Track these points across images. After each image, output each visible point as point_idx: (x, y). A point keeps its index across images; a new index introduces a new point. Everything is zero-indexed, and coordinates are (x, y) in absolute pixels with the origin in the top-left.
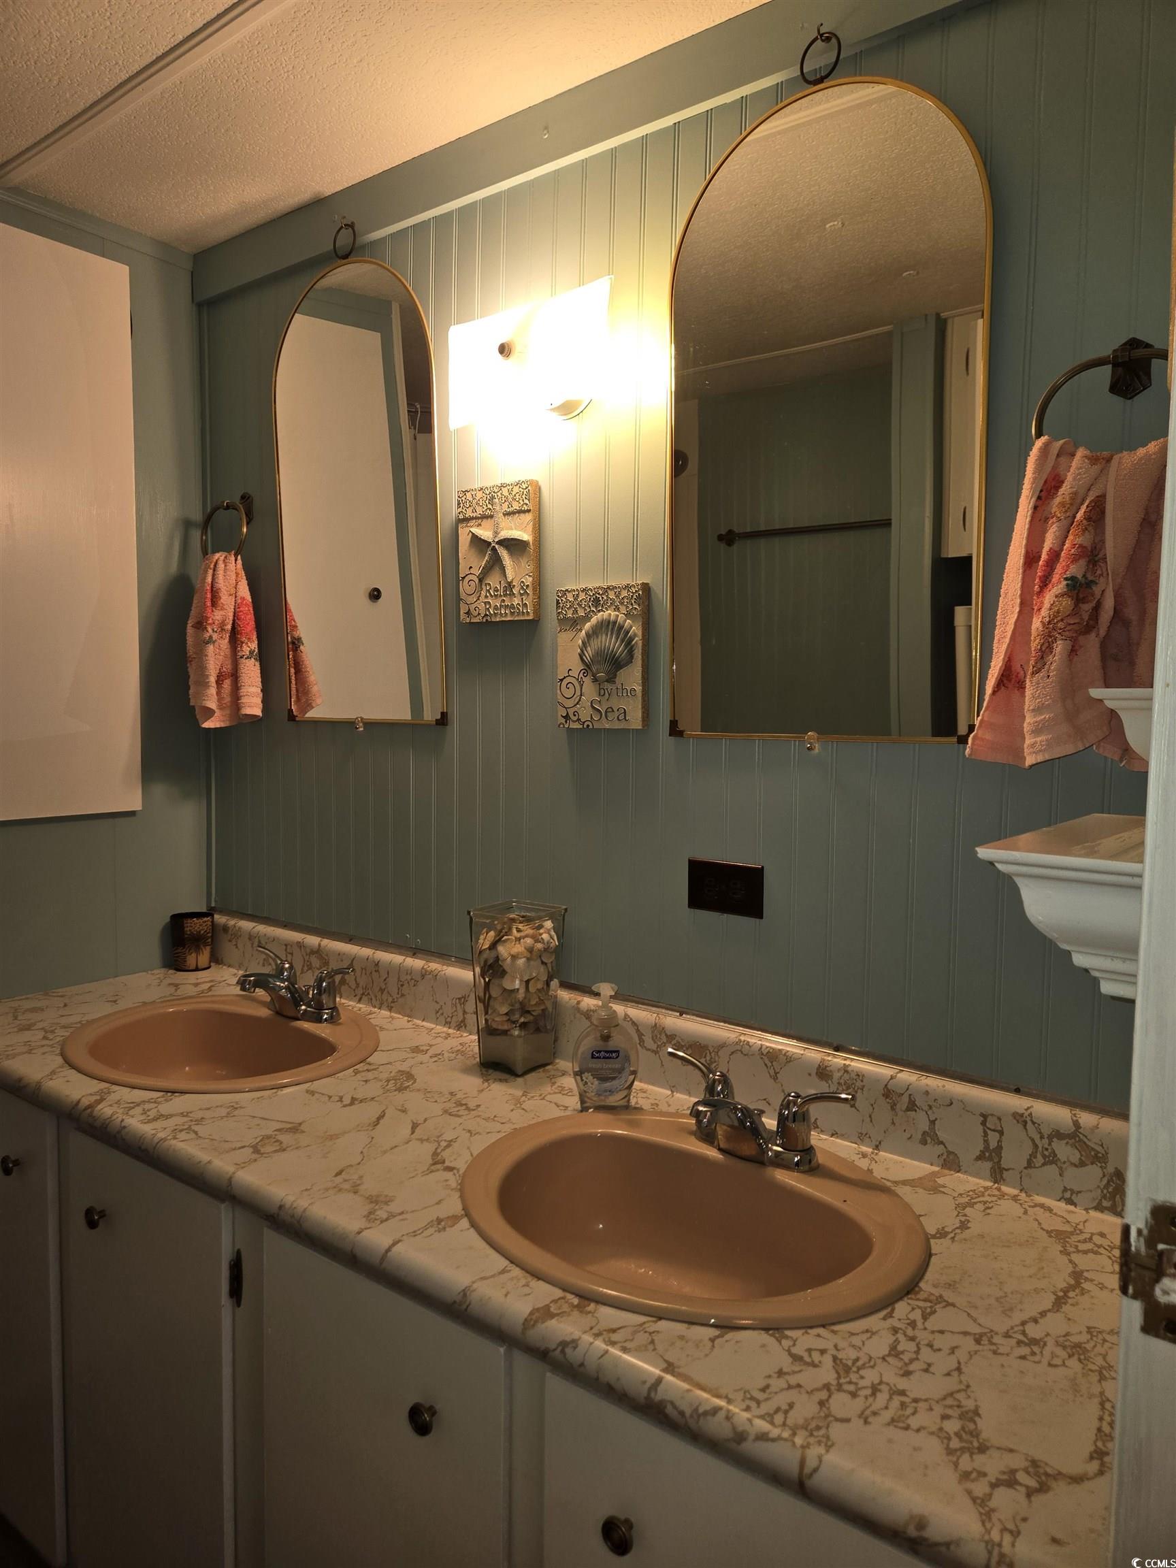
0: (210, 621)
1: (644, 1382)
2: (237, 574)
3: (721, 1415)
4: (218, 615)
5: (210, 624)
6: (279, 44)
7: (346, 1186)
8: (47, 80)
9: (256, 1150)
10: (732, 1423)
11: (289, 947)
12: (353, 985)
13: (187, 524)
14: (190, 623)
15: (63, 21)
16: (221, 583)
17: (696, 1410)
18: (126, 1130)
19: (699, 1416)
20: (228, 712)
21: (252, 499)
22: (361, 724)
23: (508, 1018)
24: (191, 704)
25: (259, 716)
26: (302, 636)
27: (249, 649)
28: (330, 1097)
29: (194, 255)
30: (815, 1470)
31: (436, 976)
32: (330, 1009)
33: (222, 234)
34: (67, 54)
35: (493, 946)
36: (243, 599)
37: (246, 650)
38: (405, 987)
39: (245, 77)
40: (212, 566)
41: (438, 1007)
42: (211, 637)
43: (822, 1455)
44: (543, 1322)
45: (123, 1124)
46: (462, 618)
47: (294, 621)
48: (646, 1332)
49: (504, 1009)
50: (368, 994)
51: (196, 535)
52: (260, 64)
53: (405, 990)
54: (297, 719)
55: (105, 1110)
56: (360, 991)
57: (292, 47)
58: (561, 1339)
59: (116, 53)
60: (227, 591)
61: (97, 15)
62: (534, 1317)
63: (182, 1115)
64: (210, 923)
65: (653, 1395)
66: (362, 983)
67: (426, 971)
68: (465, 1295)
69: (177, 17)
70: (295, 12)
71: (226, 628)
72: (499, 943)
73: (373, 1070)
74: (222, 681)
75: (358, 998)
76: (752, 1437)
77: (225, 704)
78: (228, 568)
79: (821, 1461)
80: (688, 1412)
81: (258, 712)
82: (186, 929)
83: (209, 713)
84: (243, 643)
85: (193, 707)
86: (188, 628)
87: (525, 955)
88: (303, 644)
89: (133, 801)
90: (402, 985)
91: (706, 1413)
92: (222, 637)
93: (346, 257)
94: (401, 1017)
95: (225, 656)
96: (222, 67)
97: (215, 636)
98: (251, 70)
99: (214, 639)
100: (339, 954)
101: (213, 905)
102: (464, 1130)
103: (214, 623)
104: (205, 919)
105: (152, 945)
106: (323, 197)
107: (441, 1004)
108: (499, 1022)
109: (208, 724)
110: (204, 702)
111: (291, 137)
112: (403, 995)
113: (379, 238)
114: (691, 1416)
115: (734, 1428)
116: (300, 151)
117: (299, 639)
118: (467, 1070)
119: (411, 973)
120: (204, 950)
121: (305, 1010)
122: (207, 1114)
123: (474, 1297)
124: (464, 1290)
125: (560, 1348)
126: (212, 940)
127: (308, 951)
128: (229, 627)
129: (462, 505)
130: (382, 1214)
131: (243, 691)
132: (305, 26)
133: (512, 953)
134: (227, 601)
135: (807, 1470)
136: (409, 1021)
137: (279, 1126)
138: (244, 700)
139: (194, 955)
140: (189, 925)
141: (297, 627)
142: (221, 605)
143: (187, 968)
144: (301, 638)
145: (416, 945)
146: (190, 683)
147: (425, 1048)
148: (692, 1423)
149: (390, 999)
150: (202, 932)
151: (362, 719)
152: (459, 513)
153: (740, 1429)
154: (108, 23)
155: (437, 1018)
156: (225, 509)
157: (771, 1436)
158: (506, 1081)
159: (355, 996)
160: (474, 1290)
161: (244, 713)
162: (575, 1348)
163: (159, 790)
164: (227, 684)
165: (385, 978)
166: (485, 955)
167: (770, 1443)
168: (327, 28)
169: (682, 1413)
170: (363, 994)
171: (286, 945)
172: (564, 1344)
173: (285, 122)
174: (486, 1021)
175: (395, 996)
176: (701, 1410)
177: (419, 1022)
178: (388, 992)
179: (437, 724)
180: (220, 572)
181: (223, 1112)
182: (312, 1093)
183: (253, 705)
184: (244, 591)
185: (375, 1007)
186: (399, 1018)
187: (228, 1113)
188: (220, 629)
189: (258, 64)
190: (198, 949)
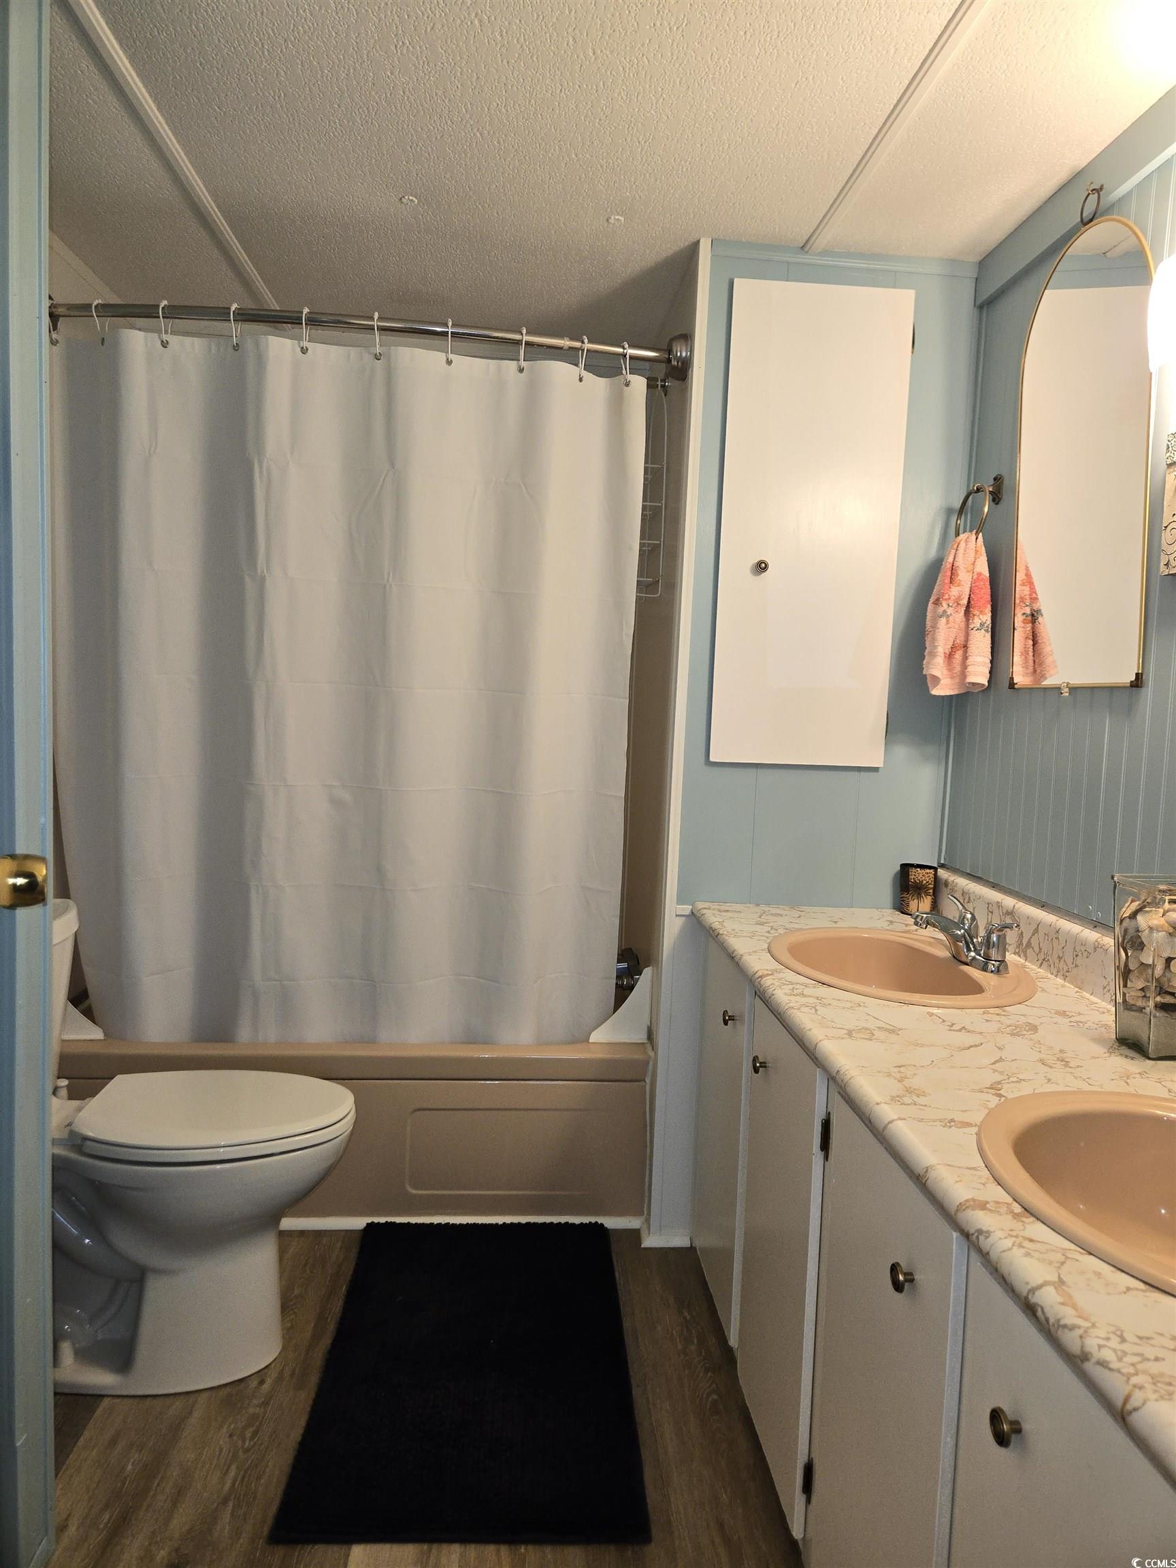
0: (946, 597)
1: (1027, 1283)
2: (976, 552)
3: (1078, 1332)
4: (954, 591)
5: (946, 599)
6: (988, 51)
7: (898, 1076)
8: (819, 158)
9: (850, 1033)
10: (1083, 1342)
11: (990, 905)
12: (1037, 950)
13: (949, 511)
14: (932, 600)
15: (815, 108)
16: (960, 562)
17: (1059, 1320)
18: (774, 996)
19: (1059, 1326)
20: (957, 680)
21: (1003, 482)
22: (1067, 690)
23: (1143, 994)
24: (924, 673)
25: (984, 685)
26: (1042, 608)
27: (980, 621)
28: (944, 1021)
29: (980, 262)
30: (1136, 1409)
31: (1106, 950)
32: (998, 961)
33: (999, 235)
34: (826, 132)
35: (1133, 916)
36: (980, 574)
37: (976, 622)
38: (1078, 957)
39: (969, 91)
40: (955, 547)
41: (1105, 983)
42: (945, 611)
43: (1148, 1400)
44: (973, 1210)
45: (774, 992)
46: (1161, 570)
47: (1036, 593)
48: (1064, 1255)
49: (1140, 985)
50: (1048, 960)
51: (954, 518)
52: (979, 75)
53: (1079, 961)
54: (1016, 686)
55: (767, 982)
56: (1042, 956)
57: (1000, 49)
58: (978, 1227)
59: (862, 116)
60: (965, 568)
61: (837, 93)
62: (968, 1204)
63: (818, 998)
64: (932, 876)
65: (1030, 1297)
66: (1044, 950)
67: (1099, 944)
68: (927, 1171)
69: (898, 67)
70: (993, 19)
71: (961, 602)
72: (1141, 913)
73: (1004, 1015)
74: (955, 652)
75: (1040, 962)
76: (1093, 1360)
77: (956, 673)
78: (968, 546)
79: (1144, 1404)
80: (1052, 1321)
81: (984, 680)
82: (910, 877)
83: (936, 680)
84: (974, 615)
85: (926, 675)
86: (929, 605)
87: (1167, 929)
88: (1042, 615)
89: (876, 759)
90: (1077, 956)
91: (1065, 1326)
92: (957, 612)
93: (1091, 220)
94: (1073, 987)
95: (960, 629)
96: (947, 91)
97: (950, 611)
98: (972, 84)
99: (949, 613)
100: (1028, 917)
101: (942, 862)
102: (1045, 1077)
103: (950, 599)
104: (928, 871)
105: (885, 889)
106: (1080, 169)
107: (1108, 979)
108: (1133, 995)
109: (936, 692)
110: (931, 670)
111: (1028, 127)
112: (1076, 966)
113: (1125, 192)
114: (1053, 1325)
115: (1082, 1347)
116: (1042, 136)
117: (1039, 611)
118: (1099, 1040)
119: (1085, 945)
120: (925, 898)
121: (974, 958)
122: (834, 1003)
123: (932, 1175)
124: (927, 1167)
125: (976, 1234)
126: (934, 891)
127: (1004, 911)
128: (965, 602)
129: (1170, 449)
130: (907, 1100)
131: (970, 661)
132: (1005, 26)
133: (1150, 924)
134: (965, 578)
135: (1129, 1407)
136: (1078, 992)
137: (883, 1025)
138: (970, 669)
139: (916, 901)
140: (913, 873)
141: (1037, 599)
142: (958, 582)
143: (909, 912)
144: (1040, 610)
145: (1097, 919)
146: (926, 654)
147: (1070, 1014)
148: (1052, 1329)
149: (1066, 969)
150: (925, 882)
151: (1068, 684)
152: (1167, 458)
153: (1087, 1349)
154: (847, 96)
155: (1104, 994)
156: (975, 492)
157: (1112, 1366)
158: (1132, 1059)
159: (1038, 960)
160: (934, 1170)
161: (969, 681)
162: (987, 1238)
163: (902, 752)
164: (958, 655)
165: (1063, 946)
166: (1125, 924)
167: (1107, 1371)
168: (1025, 19)
169: (1047, 1320)
170: (1044, 960)
171: (988, 904)
172: (980, 1232)
173: (1018, 116)
174: (1124, 995)
175: (1070, 966)
176: (1062, 1322)
177: (1087, 995)
178: (1065, 961)
179: (1131, 686)
180: (961, 551)
181: (848, 1005)
182: (931, 1015)
183: (979, 674)
184: (983, 568)
185: (1052, 974)
186: (1070, 987)
187: (851, 1007)
188: (956, 604)
189: (976, 76)
190: (919, 896)
